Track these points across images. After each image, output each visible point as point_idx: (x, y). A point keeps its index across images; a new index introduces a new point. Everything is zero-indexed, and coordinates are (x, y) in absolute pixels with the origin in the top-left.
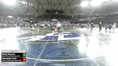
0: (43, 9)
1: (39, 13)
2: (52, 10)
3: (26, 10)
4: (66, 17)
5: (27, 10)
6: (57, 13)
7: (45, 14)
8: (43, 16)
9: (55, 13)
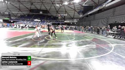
0: (26, 8)
1: (22, 12)
2: (36, 10)
3: (6, 9)
4: (52, 17)
5: (8, 8)
6: (41, 13)
7: (29, 14)
8: (26, 16)
9: (39, 13)
